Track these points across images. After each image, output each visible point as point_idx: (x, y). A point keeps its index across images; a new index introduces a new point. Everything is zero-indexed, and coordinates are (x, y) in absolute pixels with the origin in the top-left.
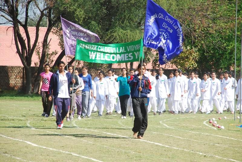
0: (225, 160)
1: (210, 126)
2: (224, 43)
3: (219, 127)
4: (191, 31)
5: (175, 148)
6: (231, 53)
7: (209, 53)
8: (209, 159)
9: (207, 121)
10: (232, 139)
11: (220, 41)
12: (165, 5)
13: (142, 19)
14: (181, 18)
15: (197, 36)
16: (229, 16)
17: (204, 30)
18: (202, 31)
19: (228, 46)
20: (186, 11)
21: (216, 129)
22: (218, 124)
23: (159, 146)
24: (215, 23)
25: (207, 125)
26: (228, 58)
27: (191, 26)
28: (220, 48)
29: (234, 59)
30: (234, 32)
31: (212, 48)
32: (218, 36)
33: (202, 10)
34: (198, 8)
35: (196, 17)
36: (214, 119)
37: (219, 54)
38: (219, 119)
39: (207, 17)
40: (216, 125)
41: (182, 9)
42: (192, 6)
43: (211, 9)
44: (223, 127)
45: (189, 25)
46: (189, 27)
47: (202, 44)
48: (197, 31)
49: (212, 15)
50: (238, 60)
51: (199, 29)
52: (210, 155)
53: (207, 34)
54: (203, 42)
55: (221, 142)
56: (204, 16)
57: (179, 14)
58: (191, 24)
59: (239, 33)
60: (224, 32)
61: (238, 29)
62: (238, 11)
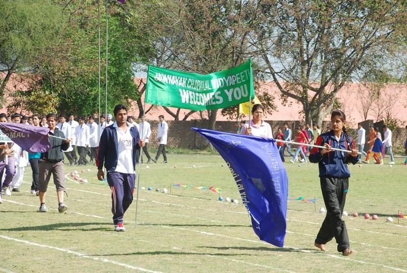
0: (88, 217)
1: (72, 180)
2: (87, 88)
3: (81, 181)
4: (49, 74)
5: (32, 206)
6: (95, 99)
7: (70, 99)
8: (70, 217)
9: (69, 174)
10: (96, 193)
11: (83, 85)
12: (19, 43)
14: (37, 59)
15: (56, 79)
16: (92, 58)
17: (65, 73)
18: (62, 74)
19: (91, 91)
20: (44, 52)
21: (78, 183)
22: (80, 177)
23: (13, 204)
24: (76, 65)
25: (69, 179)
26: (92, 104)
27: (49, 68)
28: (82, 94)
29: (98, 106)
30: (98, 76)
31: (74, 94)
32: (80, 80)
33: (61, 51)
34: (56, 48)
35: (54, 58)
36: (76, 172)
37: (82, 100)
38: (82, 172)
40: (78, 179)
41: (38, 49)
42: (50, 46)
43: (72, 49)
44: (86, 181)
45: (47, 67)
47: (63, 89)
48: (57, 74)
49: (73, 57)
50: (103, 106)
51: (58, 71)
52: (71, 212)
53: (68, 78)
54: (63, 86)
55: (84, 198)
56: (64, 58)
57: (35, 54)
59: (103, 78)
60: (86, 75)
61: (101, 73)
62: (101, 53)
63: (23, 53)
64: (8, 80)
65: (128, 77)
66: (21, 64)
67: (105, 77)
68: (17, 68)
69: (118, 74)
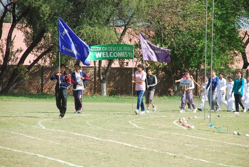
0: (195, 160)
1: (180, 126)
2: (194, 41)
3: (189, 127)
4: (160, 28)
5: (145, 149)
6: (202, 51)
7: (179, 51)
8: (179, 160)
9: (177, 120)
10: (202, 138)
11: (190, 38)
13: (110, 16)
14: (150, 15)
15: (167, 33)
16: (199, 13)
17: (174, 27)
18: (172, 28)
19: (198, 43)
20: (156, 8)
21: (186, 129)
22: (188, 123)
23: (128, 146)
24: (185, 20)
25: (177, 125)
26: (198, 56)
27: (161, 23)
28: (190, 46)
29: (204, 57)
31: (182, 46)
32: (188, 33)
33: (172, 7)
34: (167, 5)
35: (165, 14)
36: (184, 118)
37: (189, 52)
38: (189, 118)
39: (177, 14)
40: (186, 125)
41: (151, 6)
42: (162, 3)
43: (181, 5)
44: (193, 127)
45: (158, 22)
46: (159, 24)
47: (172, 42)
48: (167, 28)
49: (182, 12)
50: (209, 58)
51: (168, 26)
52: (180, 156)
53: (177, 31)
54: (173, 40)
55: (191, 142)
56: (174, 13)
57: (148, 11)
58: (161, 21)
59: (209, 31)
60: (194, 29)
61: (208, 26)
62: (209, 8)
63: (138, 9)
64: (124, 34)
65: (234, 29)
66: (135, 20)
67: (211, 31)
68: (132, 23)
69: (224, 27)
